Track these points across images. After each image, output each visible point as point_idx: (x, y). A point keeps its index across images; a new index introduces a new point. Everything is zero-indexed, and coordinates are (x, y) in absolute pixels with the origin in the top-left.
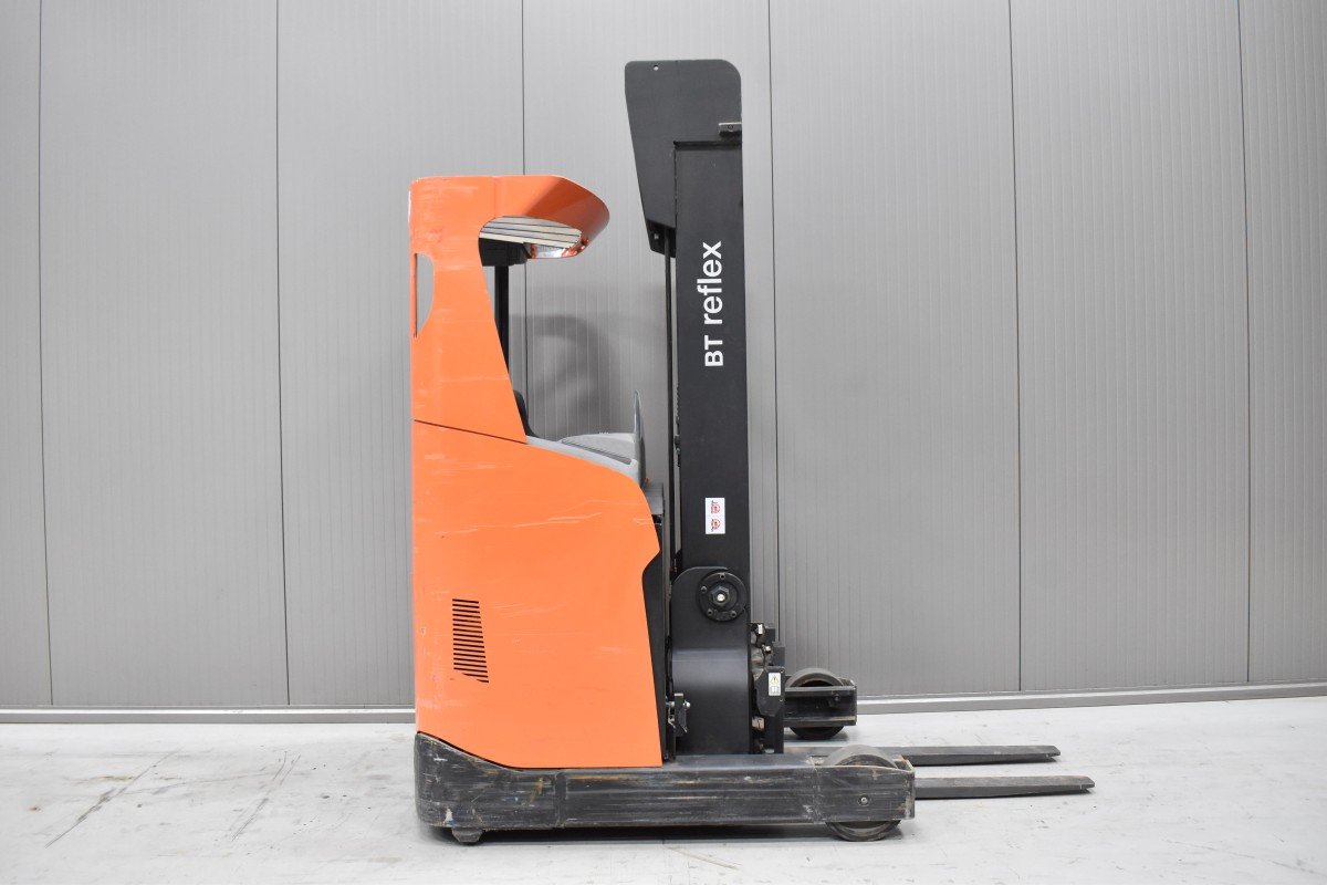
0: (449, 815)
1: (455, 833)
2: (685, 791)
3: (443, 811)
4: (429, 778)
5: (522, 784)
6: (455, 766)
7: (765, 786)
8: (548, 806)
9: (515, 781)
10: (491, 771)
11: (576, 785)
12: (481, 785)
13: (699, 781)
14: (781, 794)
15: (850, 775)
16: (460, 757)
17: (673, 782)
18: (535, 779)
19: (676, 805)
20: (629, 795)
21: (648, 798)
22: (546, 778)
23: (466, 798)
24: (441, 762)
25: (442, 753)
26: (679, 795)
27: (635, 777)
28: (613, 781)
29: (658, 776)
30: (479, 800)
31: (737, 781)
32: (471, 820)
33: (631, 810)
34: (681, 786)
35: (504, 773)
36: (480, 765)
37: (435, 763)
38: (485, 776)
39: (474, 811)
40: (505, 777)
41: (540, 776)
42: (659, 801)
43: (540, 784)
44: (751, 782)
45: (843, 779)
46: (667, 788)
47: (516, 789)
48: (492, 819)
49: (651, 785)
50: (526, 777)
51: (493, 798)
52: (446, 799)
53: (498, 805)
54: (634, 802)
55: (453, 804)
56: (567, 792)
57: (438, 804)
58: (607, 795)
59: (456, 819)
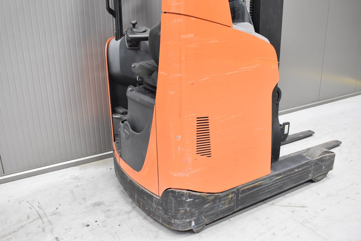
0: (193, 224)
1: (194, 230)
2: (280, 180)
3: (190, 222)
4: (183, 210)
5: (223, 199)
6: (197, 201)
7: (300, 171)
8: (232, 204)
9: (221, 198)
10: (211, 198)
11: (244, 191)
12: (207, 205)
13: (283, 176)
14: (304, 172)
15: (322, 159)
16: (199, 196)
17: (275, 179)
18: (228, 195)
19: (275, 188)
20: (261, 189)
21: (266, 188)
22: (232, 193)
23: (201, 214)
24: (190, 201)
25: (190, 196)
26: (275, 183)
27: (263, 181)
28: (256, 185)
29: (270, 177)
30: (206, 212)
31: (293, 172)
32: (202, 222)
33: (261, 195)
34: (277, 180)
35: (216, 196)
36: (207, 196)
37: (187, 202)
38: (209, 200)
39: (203, 218)
40: (217, 198)
41: (230, 193)
42: (270, 188)
43: (230, 196)
44: (297, 171)
45: (320, 161)
46: (273, 182)
47: (220, 202)
48: (210, 218)
49: (268, 183)
50: (226, 195)
51: (212, 209)
52: (192, 217)
53: (213, 211)
54: (262, 191)
55: (195, 218)
56: (240, 196)
57: (188, 220)
58: (253, 192)
59: (196, 224)
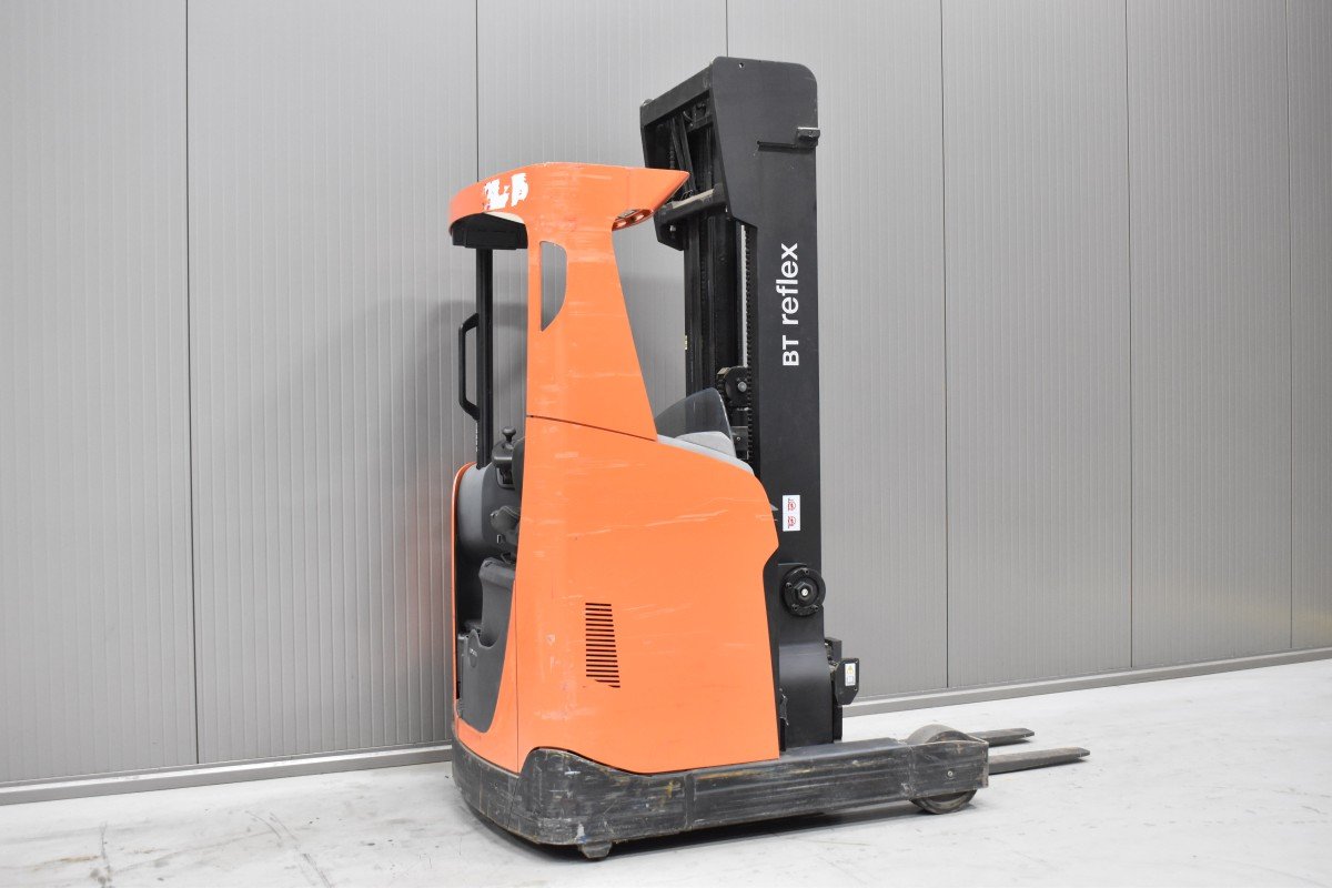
0: (581, 831)
1: (585, 850)
2: (807, 779)
3: (574, 827)
4: (558, 794)
5: (654, 789)
6: (588, 778)
7: (870, 768)
8: (677, 809)
9: (646, 787)
10: (624, 779)
11: (705, 784)
12: (613, 795)
13: (814, 769)
14: (883, 775)
15: (940, 750)
16: (594, 768)
17: (792, 772)
18: (665, 783)
19: (794, 795)
20: (752, 789)
21: (769, 791)
22: (676, 781)
23: (598, 811)
24: (573, 776)
25: (574, 766)
26: (795, 784)
27: (758, 771)
28: (738, 777)
29: (778, 768)
30: (612, 811)
31: (846, 766)
32: (601, 834)
33: (753, 805)
34: (798, 776)
35: (636, 780)
36: (612, 774)
37: (567, 777)
38: (618, 785)
39: (606, 823)
40: (637, 784)
41: (669, 780)
42: (778, 793)
43: (670, 788)
44: (859, 765)
45: (933, 754)
46: (785, 779)
47: (644, 795)
48: (623, 830)
49: (772, 778)
50: (657, 781)
51: (624, 808)
52: (578, 815)
53: (629, 814)
54: (756, 796)
55: (585, 819)
56: (696, 793)
57: (569, 820)
58: (732, 792)
59: (588, 835)
